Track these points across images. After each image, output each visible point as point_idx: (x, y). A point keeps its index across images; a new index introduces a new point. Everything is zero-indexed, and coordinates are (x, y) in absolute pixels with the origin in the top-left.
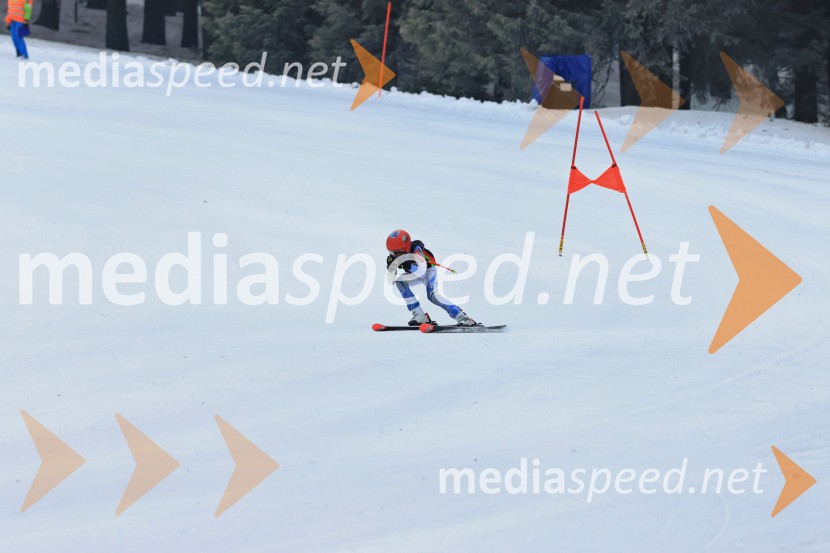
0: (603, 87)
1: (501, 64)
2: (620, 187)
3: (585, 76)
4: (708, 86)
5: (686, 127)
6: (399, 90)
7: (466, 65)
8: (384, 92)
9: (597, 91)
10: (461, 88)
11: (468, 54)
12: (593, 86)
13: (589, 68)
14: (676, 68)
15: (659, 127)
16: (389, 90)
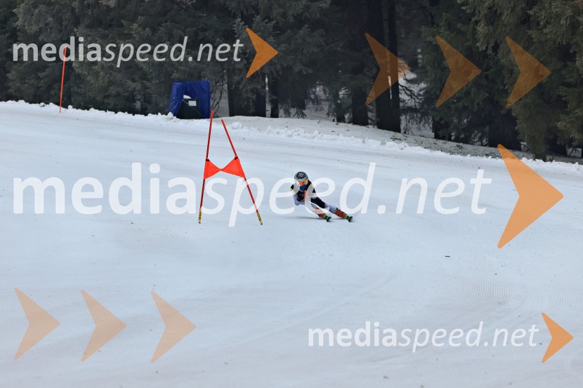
0: (218, 103)
1: (145, 88)
2: (241, 173)
3: (206, 95)
4: (289, 101)
5: (278, 130)
6: (73, 108)
7: (120, 89)
8: (63, 109)
9: (214, 106)
10: (117, 105)
11: (121, 81)
12: (211, 103)
13: (208, 89)
14: (267, 89)
15: (259, 130)
16: (67, 108)
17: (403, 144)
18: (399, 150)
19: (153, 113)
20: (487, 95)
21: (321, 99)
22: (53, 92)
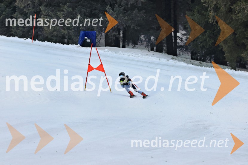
0: (99, 41)
1: (69, 33)
2: (103, 70)
3: (94, 37)
4: (131, 41)
5: (124, 53)
6: (38, 41)
7: (58, 33)
8: (34, 41)
10: (57, 40)
11: (59, 30)
12: (97, 40)
13: (95, 35)
14: (121, 35)
15: (116, 53)
16: (35, 41)
17: (176, 61)
18: (174, 63)
19: (72, 44)
20: (214, 41)
21: (143, 41)
22: (30, 34)
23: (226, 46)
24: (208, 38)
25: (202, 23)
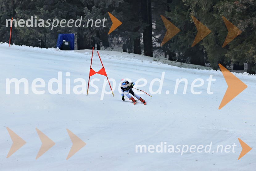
1: (46, 36)
3: (73, 40)
6: (15, 44)
7: (35, 36)
8: (10, 45)
11: (35, 33)
15: (97, 55)
16: (12, 45)
17: (159, 63)
19: (50, 48)
23: (209, 47)
24: (189, 39)
25: (182, 23)
